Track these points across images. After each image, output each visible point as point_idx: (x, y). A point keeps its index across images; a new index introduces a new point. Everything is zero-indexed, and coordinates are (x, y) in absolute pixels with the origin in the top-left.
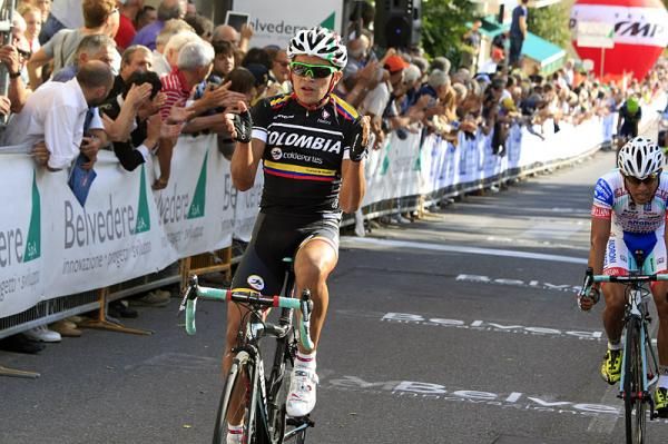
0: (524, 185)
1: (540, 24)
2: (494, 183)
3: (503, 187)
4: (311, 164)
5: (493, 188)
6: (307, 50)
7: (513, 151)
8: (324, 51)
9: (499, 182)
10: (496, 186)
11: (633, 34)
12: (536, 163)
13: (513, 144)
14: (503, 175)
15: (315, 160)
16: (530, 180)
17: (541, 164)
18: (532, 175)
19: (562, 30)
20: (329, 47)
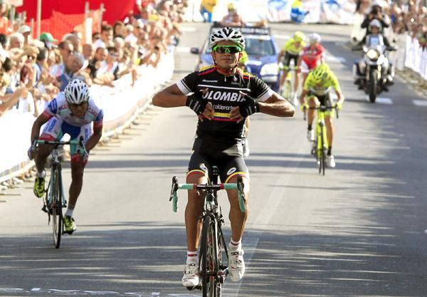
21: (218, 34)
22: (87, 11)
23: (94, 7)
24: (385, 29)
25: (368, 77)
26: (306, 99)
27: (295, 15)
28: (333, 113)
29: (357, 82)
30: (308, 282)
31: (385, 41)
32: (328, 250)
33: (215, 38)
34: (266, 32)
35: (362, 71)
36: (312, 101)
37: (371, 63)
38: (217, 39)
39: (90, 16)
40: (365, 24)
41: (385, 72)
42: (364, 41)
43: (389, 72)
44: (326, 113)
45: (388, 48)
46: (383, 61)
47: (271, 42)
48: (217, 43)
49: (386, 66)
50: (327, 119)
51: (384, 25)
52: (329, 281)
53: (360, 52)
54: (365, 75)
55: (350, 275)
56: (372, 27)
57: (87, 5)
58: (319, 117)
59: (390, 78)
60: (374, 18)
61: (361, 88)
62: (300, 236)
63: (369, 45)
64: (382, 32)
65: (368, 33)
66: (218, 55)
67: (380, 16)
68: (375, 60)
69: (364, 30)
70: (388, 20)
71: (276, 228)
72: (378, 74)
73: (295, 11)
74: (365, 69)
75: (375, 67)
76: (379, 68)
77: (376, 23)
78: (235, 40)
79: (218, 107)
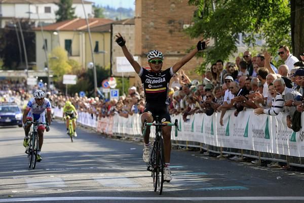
20: (160, 55)
78: (160, 57)
79: (154, 87)
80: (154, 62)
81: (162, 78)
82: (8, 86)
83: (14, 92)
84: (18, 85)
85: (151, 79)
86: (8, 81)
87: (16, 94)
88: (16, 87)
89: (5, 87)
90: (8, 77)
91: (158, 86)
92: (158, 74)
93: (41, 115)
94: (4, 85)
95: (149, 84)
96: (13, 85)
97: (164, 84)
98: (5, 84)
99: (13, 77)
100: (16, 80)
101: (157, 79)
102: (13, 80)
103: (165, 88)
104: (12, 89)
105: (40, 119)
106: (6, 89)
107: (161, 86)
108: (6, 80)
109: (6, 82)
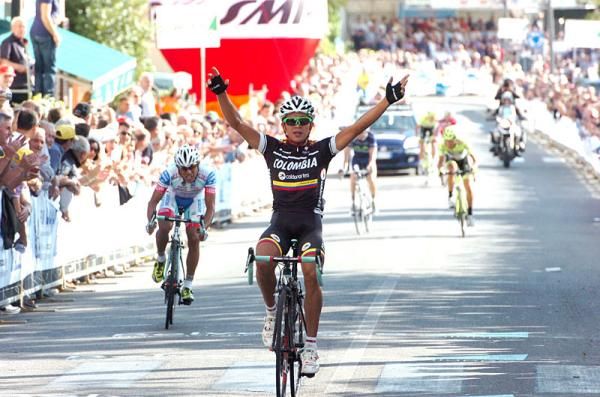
0: (69, 299)
1: (97, 16)
2: (10, 300)
3: (28, 304)
4: (303, 179)
5: (10, 308)
6: (295, 109)
7: (43, 241)
8: (304, 108)
9: (21, 297)
10: (16, 304)
11: (263, 21)
12: (89, 258)
13: (42, 228)
14: (27, 283)
15: (304, 175)
16: (80, 288)
17: (100, 261)
18: (82, 280)
19: (138, 24)
20: (306, 106)
21: (287, 106)
22: (251, 91)
23: (258, 88)
24: (517, 100)
25: (502, 145)
26: (445, 164)
27: (439, 89)
28: (470, 177)
29: (492, 150)
30: (436, 317)
31: (517, 111)
32: (457, 289)
33: (284, 110)
34: (408, 108)
35: (496, 139)
36: (450, 166)
37: (505, 132)
38: (287, 111)
39: (255, 96)
40: (499, 96)
41: (518, 140)
42: (497, 112)
43: (521, 140)
44: (465, 177)
45: (520, 117)
46: (515, 131)
47: (413, 118)
48: (287, 115)
49: (519, 135)
50: (466, 183)
51: (515, 96)
52: (455, 316)
53: (494, 123)
54: (499, 143)
55: (475, 310)
56: (505, 100)
57: (251, 87)
58: (458, 181)
59: (523, 145)
60: (506, 90)
61: (496, 155)
62: (433, 278)
63: (502, 116)
64: (514, 103)
65: (501, 104)
66: (289, 127)
67: (511, 88)
68: (507, 129)
69: (498, 102)
70: (519, 91)
71: (413, 272)
72: (511, 143)
73: (440, 85)
74: (499, 138)
75: (508, 136)
76: (512, 137)
77: (507, 95)
78: (305, 111)
79: (291, 177)
80: (291, 122)
81: (311, 158)
82: (459, 37)
83: (477, 55)
84: (490, 34)
85: (284, 160)
86: (462, 20)
87: (483, 62)
88: (484, 41)
89: (450, 42)
90: (461, 11)
91: (300, 177)
92: (302, 149)
93: (195, 199)
94: (449, 35)
95: (280, 170)
96: (477, 35)
97: (314, 173)
98: (452, 31)
99: (478, 11)
100: (486, 19)
101: (299, 161)
102: (475, 20)
103: (316, 181)
104: (470, 46)
105: (191, 207)
106: (454, 45)
107: (307, 175)
108: (456, 19)
109: (456, 25)
